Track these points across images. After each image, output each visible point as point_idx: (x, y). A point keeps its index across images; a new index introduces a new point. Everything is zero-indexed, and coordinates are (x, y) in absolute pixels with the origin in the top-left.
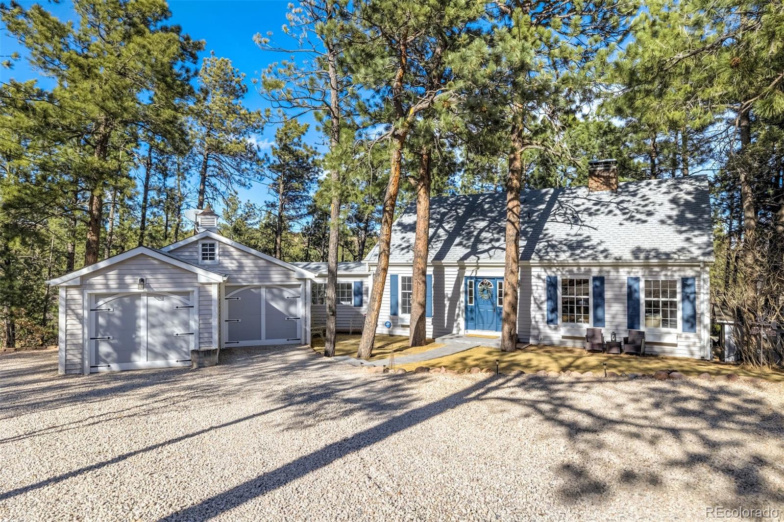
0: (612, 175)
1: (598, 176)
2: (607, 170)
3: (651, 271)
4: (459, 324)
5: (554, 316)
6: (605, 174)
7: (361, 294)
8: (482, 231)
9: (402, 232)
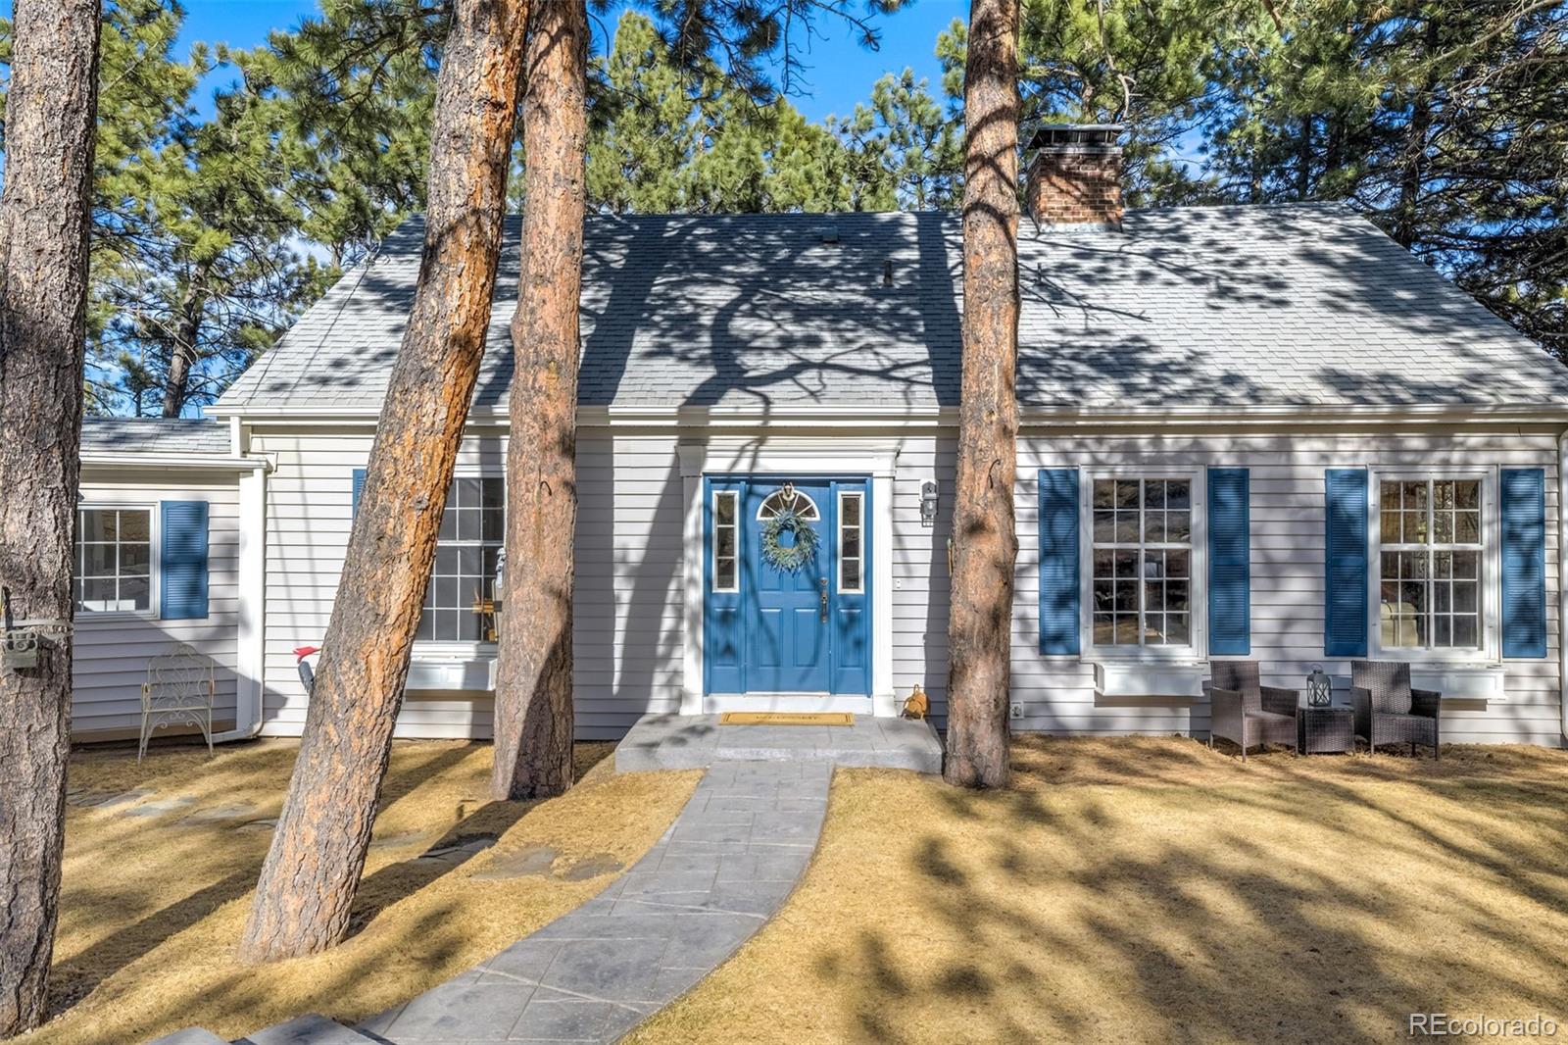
0: (1109, 174)
1: (1069, 175)
2: (1095, 158)
3: (1397, 450)
4: (677, 673)
5: (1066, 618)
6: (1090, 171)
7: (200, 564)
8: (726, 314)
9: (389, 309)
